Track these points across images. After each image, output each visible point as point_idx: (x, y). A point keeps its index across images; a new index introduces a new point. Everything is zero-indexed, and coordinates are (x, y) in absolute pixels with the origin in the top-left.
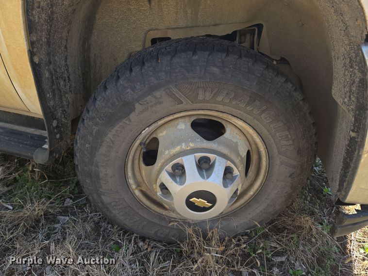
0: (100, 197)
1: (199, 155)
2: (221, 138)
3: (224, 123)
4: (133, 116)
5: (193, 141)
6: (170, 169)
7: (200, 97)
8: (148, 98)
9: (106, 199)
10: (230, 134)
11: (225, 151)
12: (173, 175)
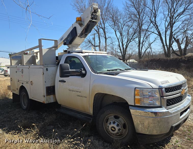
3: (120, 117)
4: (105, 113)
5: (113, 119)
10: (120, 119)
12: (109, 124)
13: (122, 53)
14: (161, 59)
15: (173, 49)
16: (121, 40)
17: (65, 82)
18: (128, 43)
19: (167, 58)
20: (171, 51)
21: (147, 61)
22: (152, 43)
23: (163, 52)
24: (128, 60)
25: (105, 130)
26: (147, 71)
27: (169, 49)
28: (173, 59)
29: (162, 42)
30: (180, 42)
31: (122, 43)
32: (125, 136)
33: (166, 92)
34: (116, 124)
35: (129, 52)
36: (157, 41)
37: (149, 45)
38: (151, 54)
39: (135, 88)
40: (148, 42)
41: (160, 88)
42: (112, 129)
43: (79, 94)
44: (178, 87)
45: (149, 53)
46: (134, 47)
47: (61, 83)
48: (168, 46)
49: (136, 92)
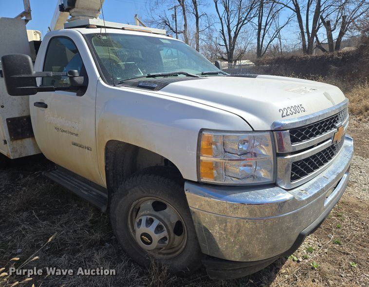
3: (167, 205)
13: (228, 47)
14: (295, 58)
15: (319, 40)
16: (227, 20)
17: (46, 106)
18: (239, 26)
19: (305, 56)
20: (315, 44)
21: (270, 63)
22: (282, 28)
23: (301, 47)
24: (238, 60)
26: (255, 77)
27: (311, 40)
28: (317, 57)
29: (300, 25)
30: (332, 27)
31: (228, 26)
32: (180, 251)
33: (294, 140)
35: (240, 44)
36: (292, 23)
37: (276, 31)
38: (280, 50)
39: (202, 130)
40: (276, 25)
41: (277, 131)
42: (142, 239)
43: (75, 139)
44: (327, 123)
45: (276, 48)
46: (249, 35)
47: (40, 111)
48: (310, 35)
49: (204, 144)
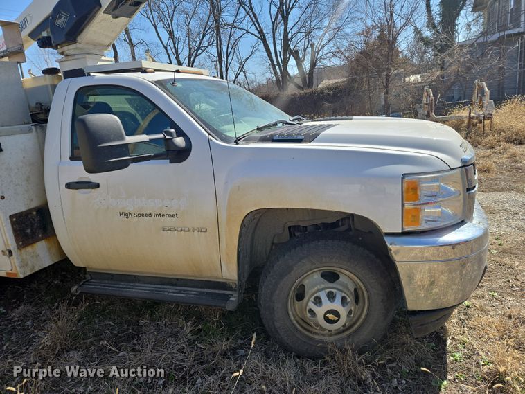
0: (274, 324)
1: (327, 291)
2: (338, 281)
3: (339, 273)
4: (292, 273)
5: (324, 284)
6: (313, 300)
7: (324, 260)
8: (300, 263)
9: (277, 324)
10: (342, 278)
11: (341, 288)
12: (315, 303)
16: (174, 50)
18: (192, 58)
22: (247, 59)
25: (294, 322)
30: (301, 57)
34: (340, 300)
36: (257, 53)
39: (404, 175)
41: (464, 167)
43: (169, 222)
47: (80, 194)
48: (282, 67)
